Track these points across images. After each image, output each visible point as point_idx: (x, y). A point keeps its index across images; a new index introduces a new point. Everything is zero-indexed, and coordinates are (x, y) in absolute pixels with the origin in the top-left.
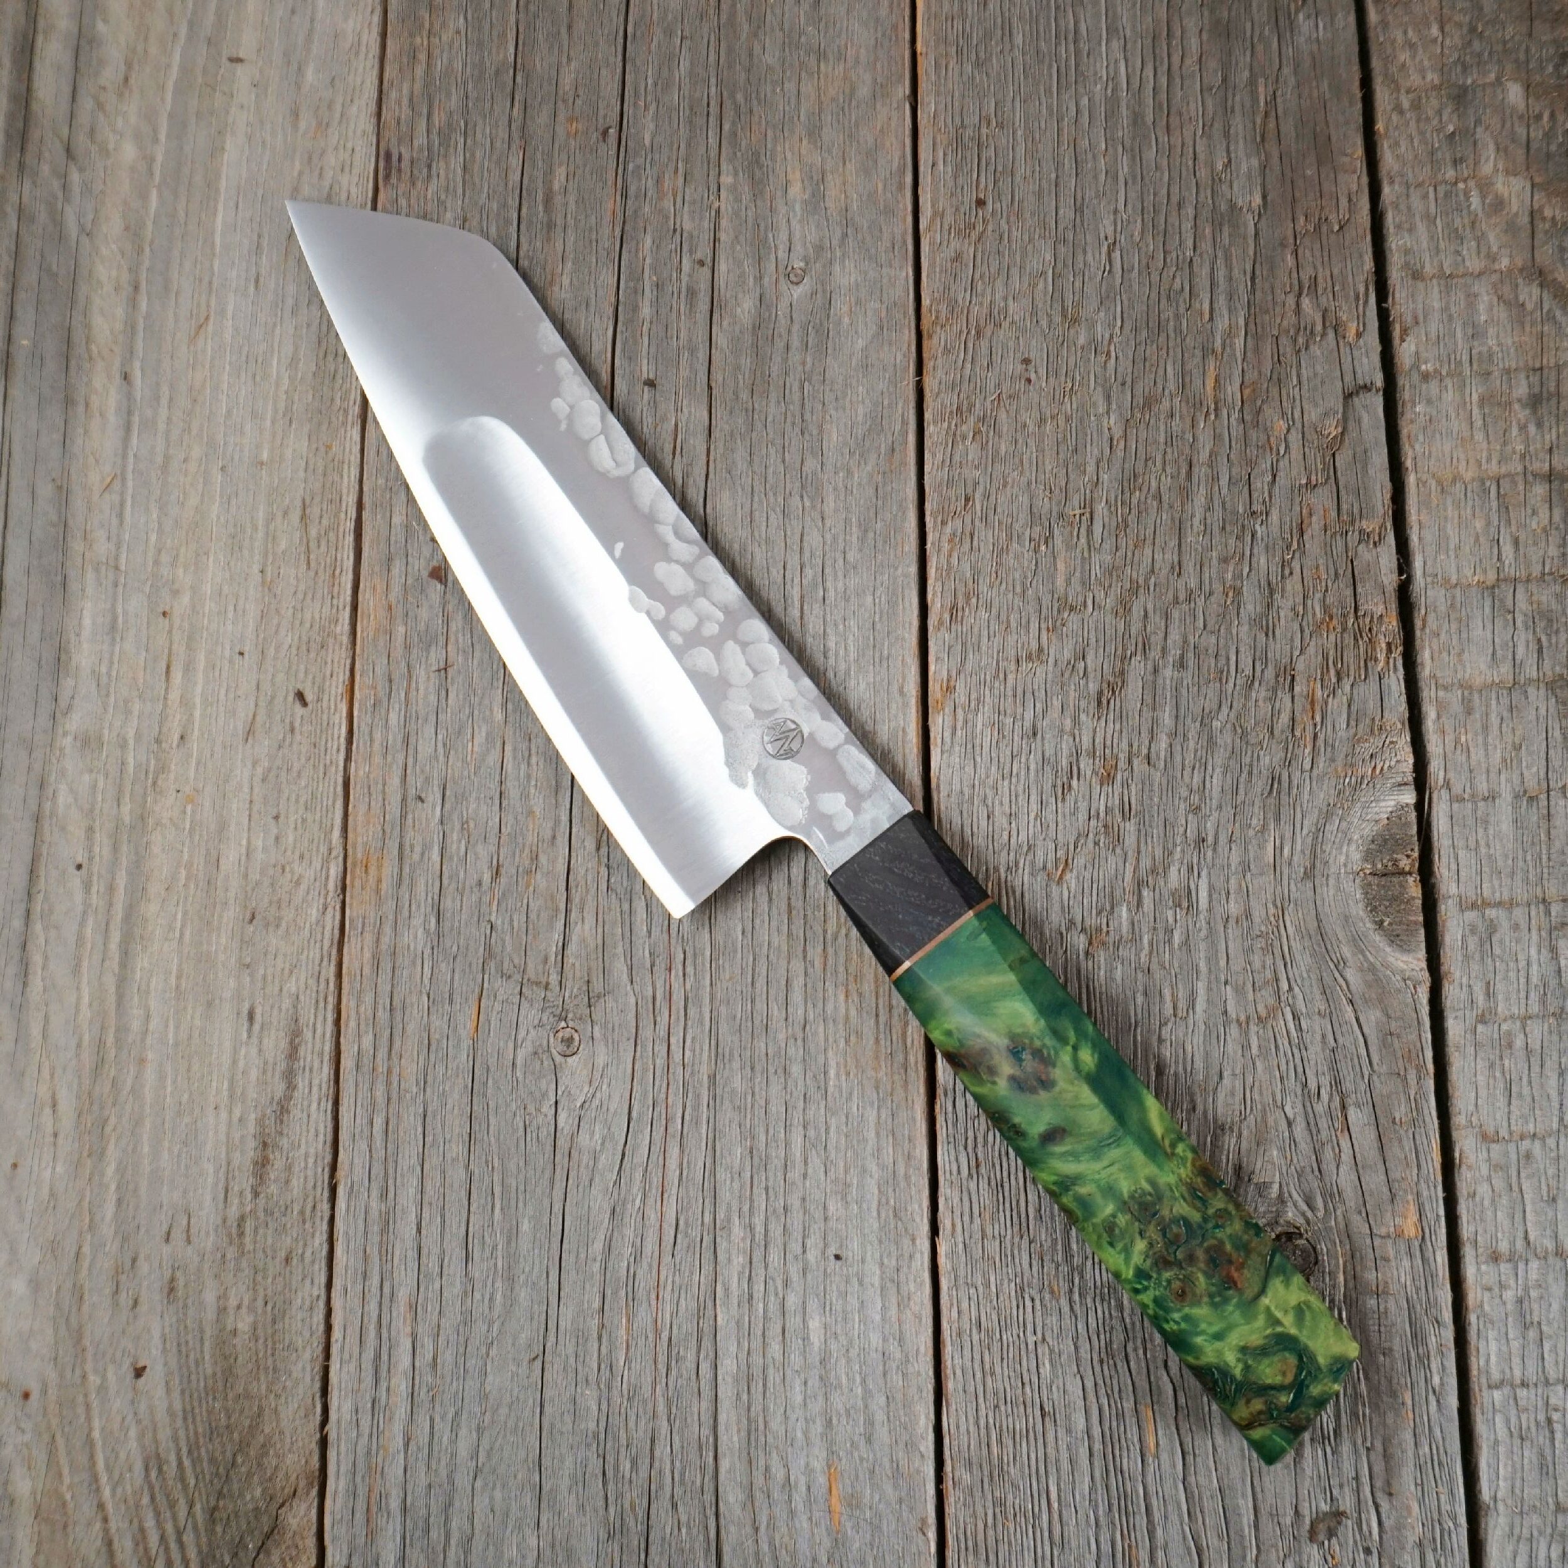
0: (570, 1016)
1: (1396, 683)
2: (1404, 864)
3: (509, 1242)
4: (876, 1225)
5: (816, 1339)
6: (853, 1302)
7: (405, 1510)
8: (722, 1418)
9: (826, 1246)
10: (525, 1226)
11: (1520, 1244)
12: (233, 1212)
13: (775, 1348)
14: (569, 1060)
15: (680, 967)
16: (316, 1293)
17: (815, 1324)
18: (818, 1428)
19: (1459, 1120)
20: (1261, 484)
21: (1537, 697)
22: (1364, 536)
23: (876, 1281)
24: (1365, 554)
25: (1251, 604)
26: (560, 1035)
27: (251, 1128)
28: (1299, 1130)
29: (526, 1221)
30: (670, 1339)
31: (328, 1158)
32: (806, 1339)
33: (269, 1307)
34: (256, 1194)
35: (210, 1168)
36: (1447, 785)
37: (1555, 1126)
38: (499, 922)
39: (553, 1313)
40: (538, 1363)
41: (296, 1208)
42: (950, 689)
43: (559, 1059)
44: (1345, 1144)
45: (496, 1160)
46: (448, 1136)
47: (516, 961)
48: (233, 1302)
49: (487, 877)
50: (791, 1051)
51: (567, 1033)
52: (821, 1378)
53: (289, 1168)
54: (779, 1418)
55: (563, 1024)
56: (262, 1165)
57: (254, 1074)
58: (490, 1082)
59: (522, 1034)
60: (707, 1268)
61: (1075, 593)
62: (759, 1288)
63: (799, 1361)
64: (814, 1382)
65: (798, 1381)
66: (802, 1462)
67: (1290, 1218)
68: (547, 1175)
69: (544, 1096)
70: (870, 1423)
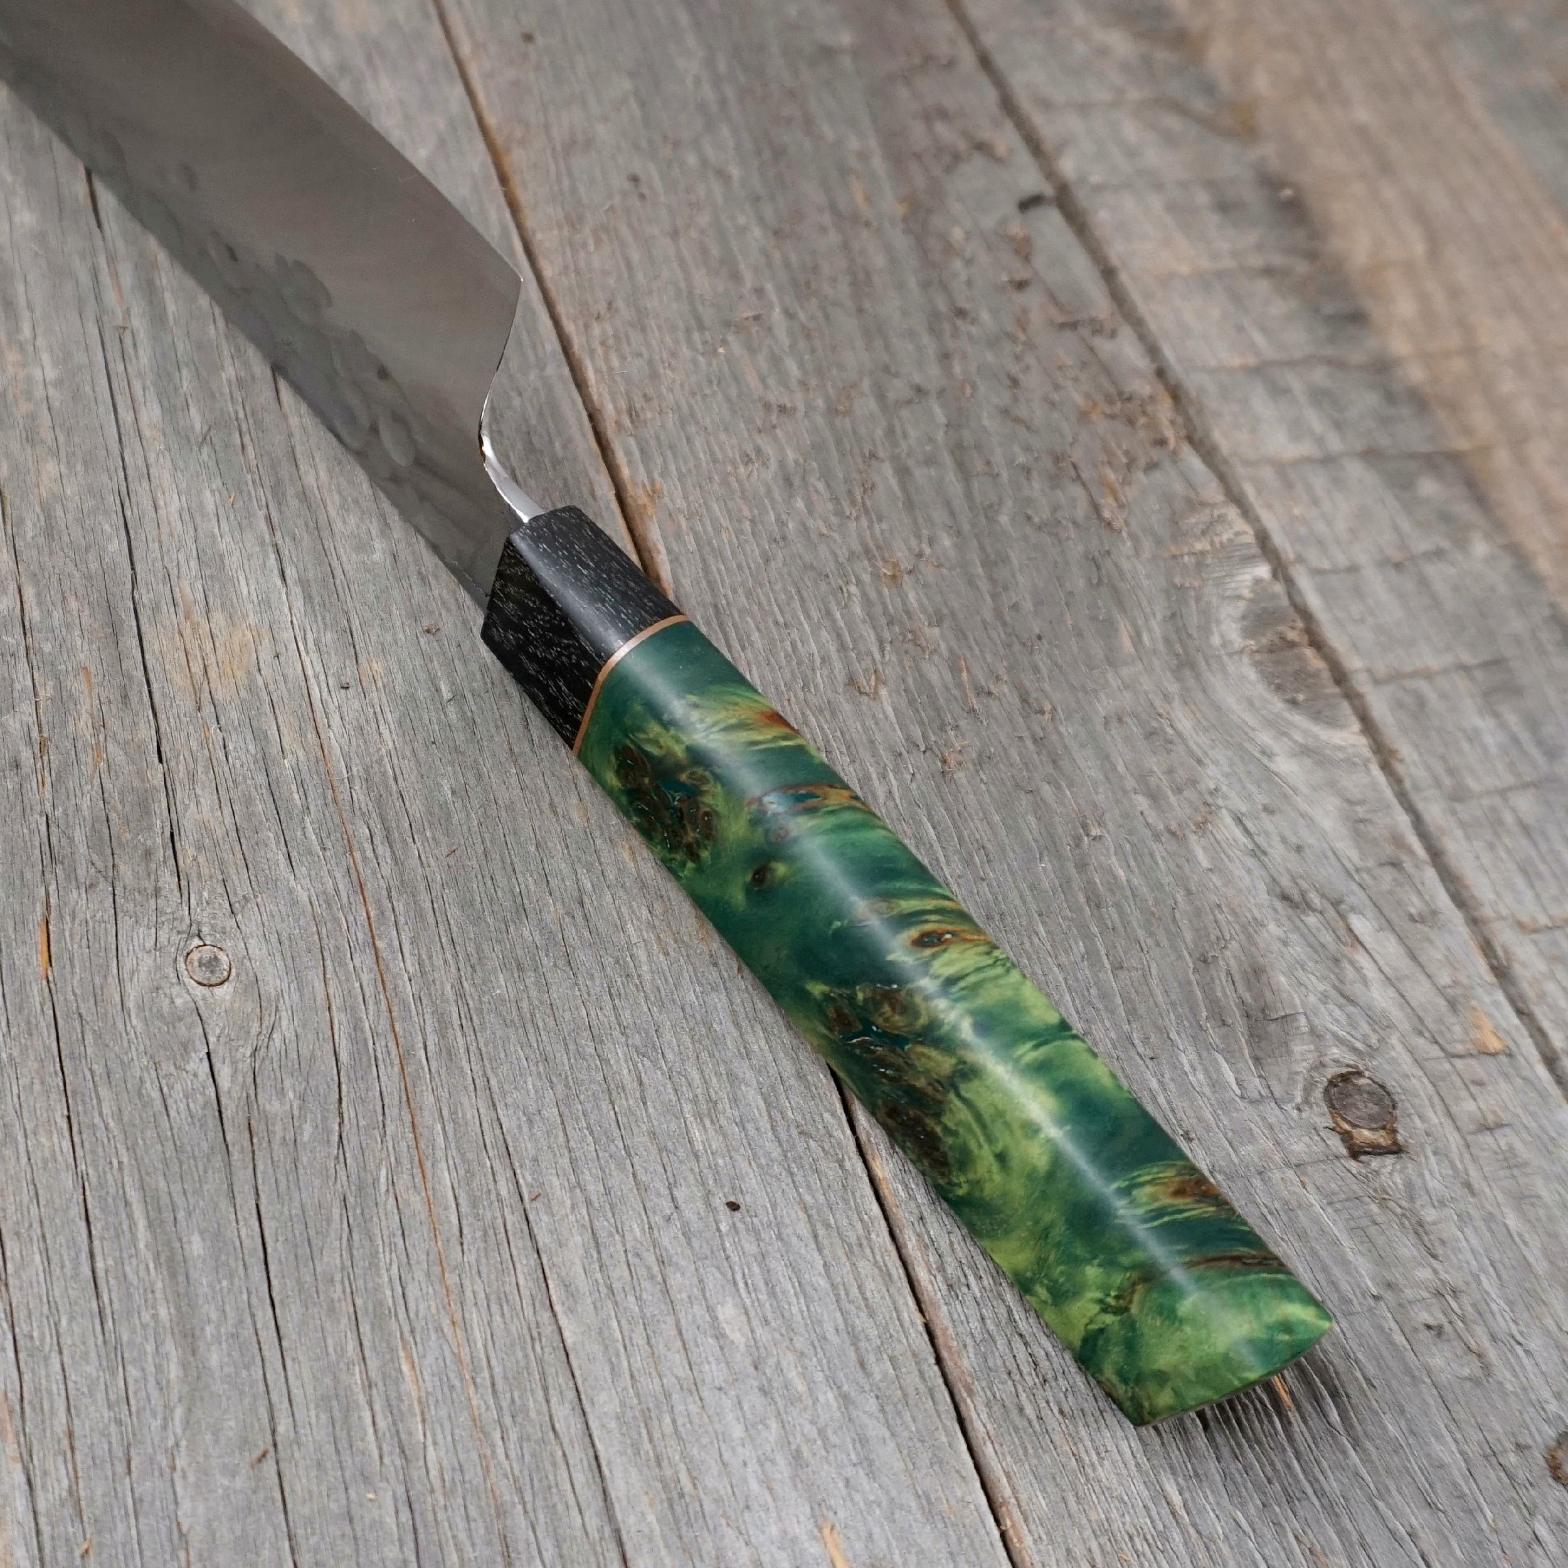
0: (205, 930)
3: (173, 1276)
4: (776, 1153)
5: (737, 1336)
6: (778, 1267)
8: (618, 1489)
9: (708, 1193)
10: (196, 1246)
13: (674, 1359)
14: (218, 991)
15: (368, 846)
17: (727, 1312)
18: (782, 1468)
20: (957, 284)
22: (1096, 328)
23: (804, 1230)
24: (1106, 346)
26: (195, 956)
29: (196, 1239)
32: (720, 1336)
36: (1299, 559)
38: (59, 812)
40: (271, 1465)
43: (199, 991)
44: (1364, 961)
45: (123, 1151)
46: (29, 1126)
47: (100, 864)
49: (26, 756)
50: (571, 932)
51: (207, 952)
52: (762, 1389)
55: (196, 942)
58: (89, 1037)
59: (128, 963)
60: (525, 1263)
62: (619, 1274)
63: (714, 1372)
64: (754, 1400)
65: (728, 1403)
66: (774, 1530)
67: (1339, 1057)
68: (218, 1161)
69: (186, 1047)
70: (862, 1440)
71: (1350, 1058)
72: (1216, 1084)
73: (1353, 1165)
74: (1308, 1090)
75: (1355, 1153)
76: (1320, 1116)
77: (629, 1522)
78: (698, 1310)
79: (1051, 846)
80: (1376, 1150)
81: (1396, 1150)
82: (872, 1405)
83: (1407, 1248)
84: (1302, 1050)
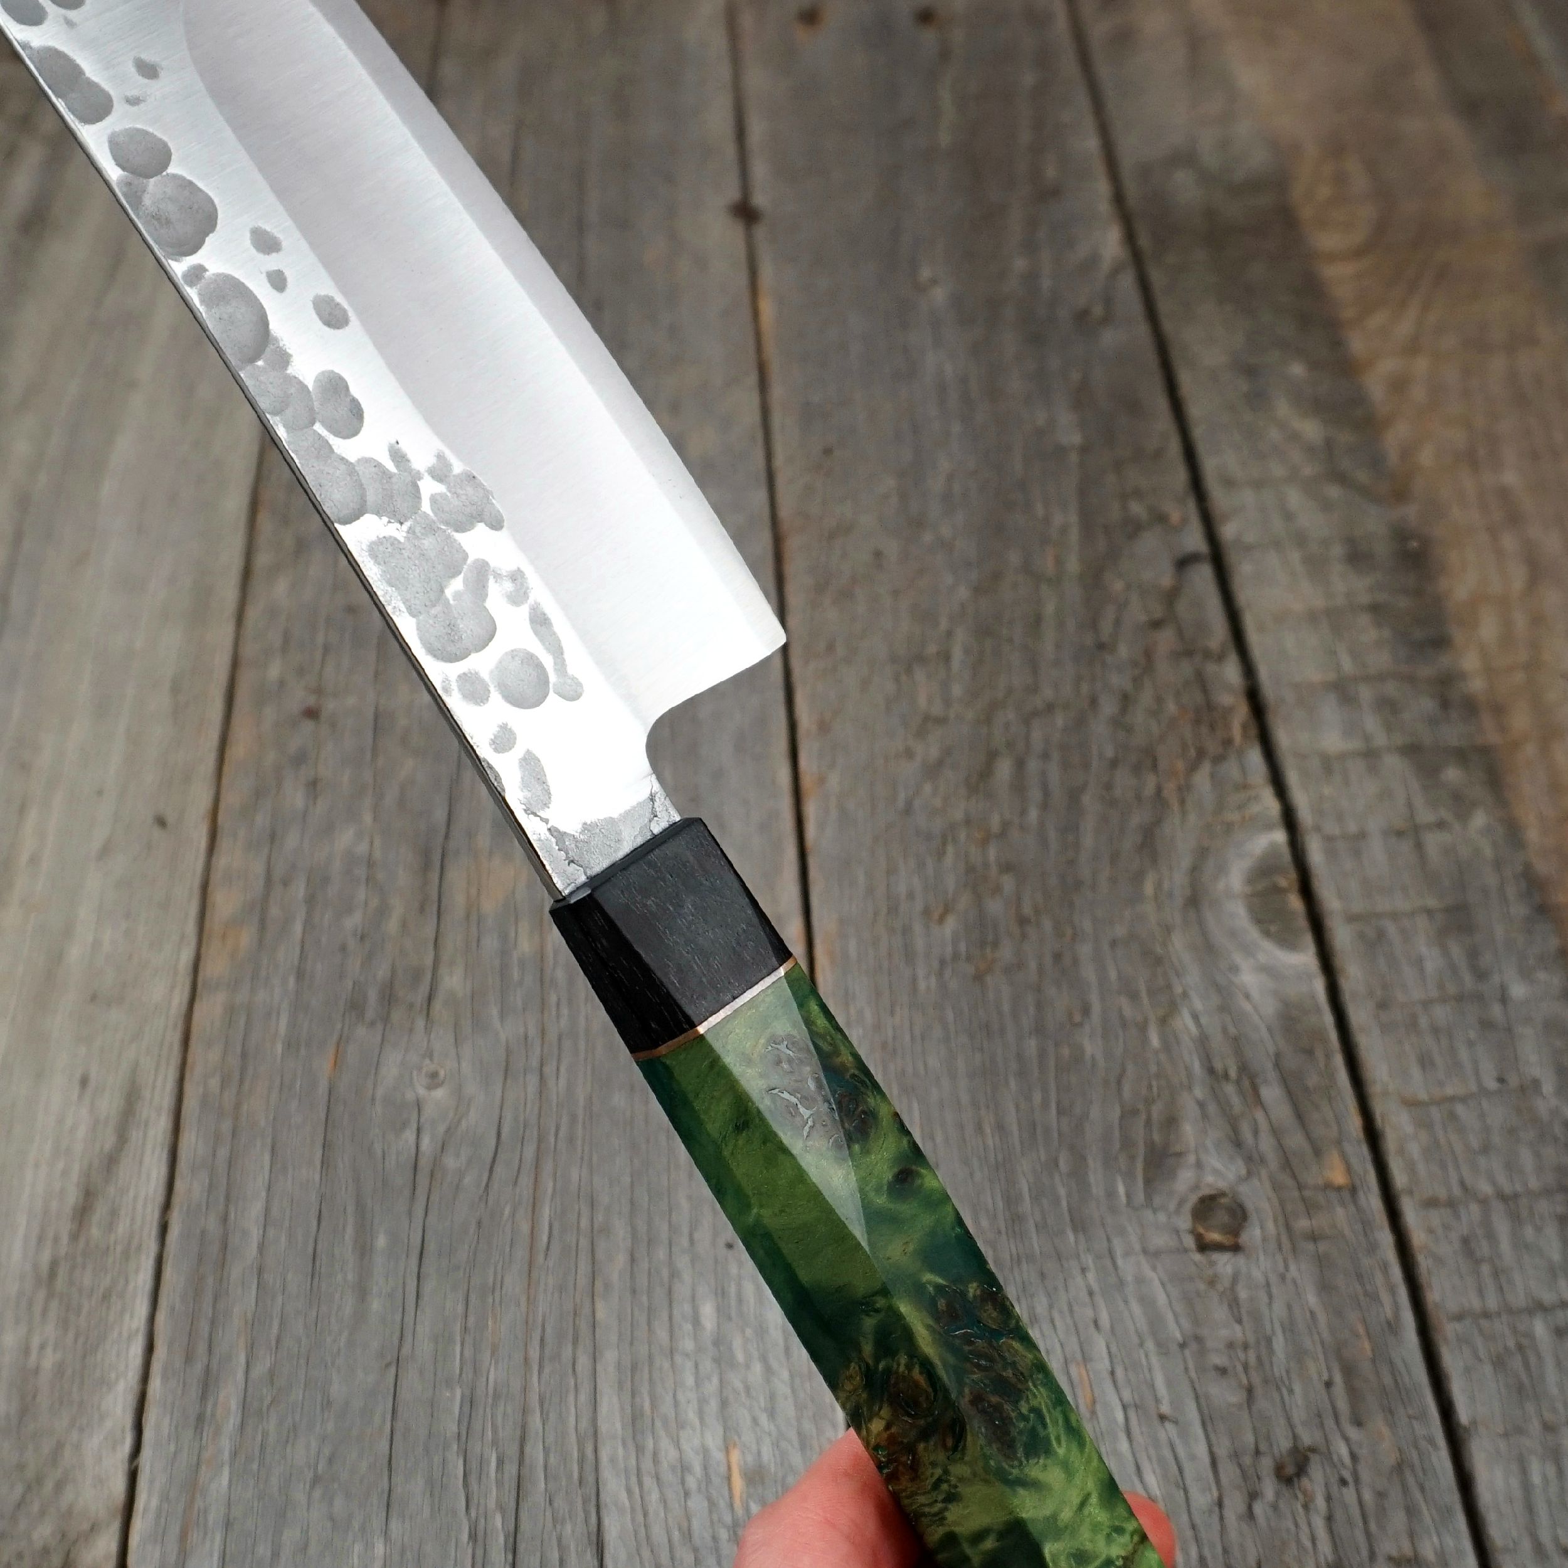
0: (435, 1054)
1: (1255, 757)
2: (1283, 882)
3: (362, 1257)
5: (708, 1324)
7: (228, 1524)
8: (602, 1408)
9: (715, 1236)
10: (381, 1242)
11: (1457, 1191)
12: (46, 1257)
13: (662, 1334)
14: (433, 1091)
15: (553, 1009)
16: (134, 1326)
17: (706, 1310)
18: (713, 1405)
19: (1375, 1090)
20: (1106, 627)
21: (1393, 763)
22: (1207, 654)
24: (1211, 668)
25: (1108, 707)
26: (423, 1069)
27: (75, 1176)
28: (1212, 1108)
29: (382, 1236)
30: (542, 1340)
31: (160, 1198)
32: (697, 1323)
33: (81, 1340)
34: (74, 1237)
35: (22, 1220)
36: (1318, 829)
37: (1474, 1088)
38: (360, 978)
39: (409, 1319)
40: (393, 1370)
41: (119, 1249)
42: (822, 780)
43: (422, 1091)
44: (1259, 1115)
45: (349, 1182)
46: (297, 1163)
47: (378, 1011)
48: (36, 1341)
51: (431, 1068)
52: (714, 1358)
53: (114, 1213)
54: (669, 1399)
55: (426, 1061)
56: (82, 1212)
57: (81, 1132)
58: (347, 1114)
59: (381, 1071)
60: (585, 1268)
61: (937, 710)
62: (642, 1281)
63: (688, 1345)
64: (707, 1365)
65: (689, 1365)
66: (696, 1442)
67: (1212, 1182)
68: (407, 1193)
69: (405, 1125)
70: (772, 1397)
71: (1222, 1185)
72: (1111, 1194)
73: (1198, 1257)
74: (1181, 1203)
75: (1203, 1247)
76: (1184, 1222)
77: (604, 1427)
78: (687, 1308)
79: (1039, 1030)
80: (1219, 1247)
81: (1236, 1248)
82: (785, 1375)
83: (1220, 1313)
84: (1185, 1178)
